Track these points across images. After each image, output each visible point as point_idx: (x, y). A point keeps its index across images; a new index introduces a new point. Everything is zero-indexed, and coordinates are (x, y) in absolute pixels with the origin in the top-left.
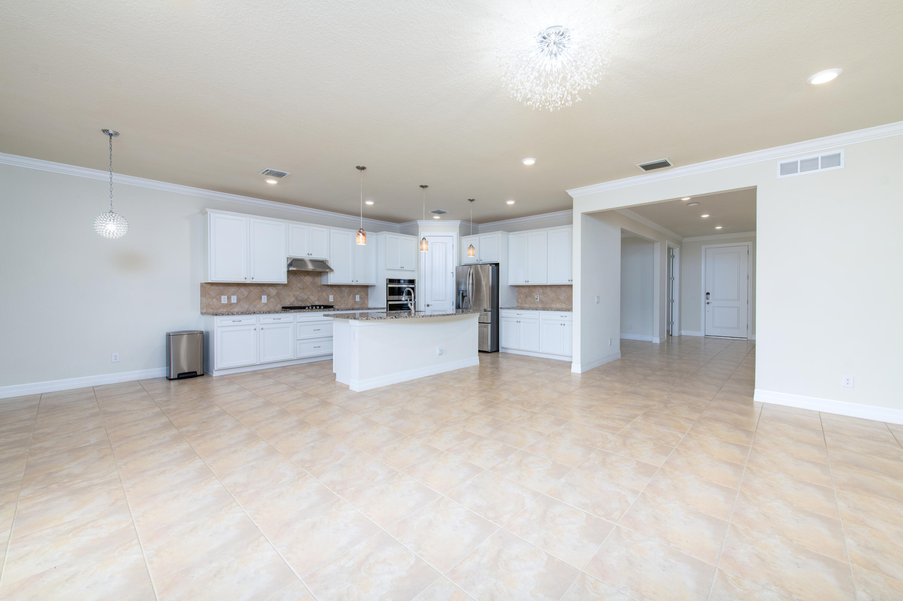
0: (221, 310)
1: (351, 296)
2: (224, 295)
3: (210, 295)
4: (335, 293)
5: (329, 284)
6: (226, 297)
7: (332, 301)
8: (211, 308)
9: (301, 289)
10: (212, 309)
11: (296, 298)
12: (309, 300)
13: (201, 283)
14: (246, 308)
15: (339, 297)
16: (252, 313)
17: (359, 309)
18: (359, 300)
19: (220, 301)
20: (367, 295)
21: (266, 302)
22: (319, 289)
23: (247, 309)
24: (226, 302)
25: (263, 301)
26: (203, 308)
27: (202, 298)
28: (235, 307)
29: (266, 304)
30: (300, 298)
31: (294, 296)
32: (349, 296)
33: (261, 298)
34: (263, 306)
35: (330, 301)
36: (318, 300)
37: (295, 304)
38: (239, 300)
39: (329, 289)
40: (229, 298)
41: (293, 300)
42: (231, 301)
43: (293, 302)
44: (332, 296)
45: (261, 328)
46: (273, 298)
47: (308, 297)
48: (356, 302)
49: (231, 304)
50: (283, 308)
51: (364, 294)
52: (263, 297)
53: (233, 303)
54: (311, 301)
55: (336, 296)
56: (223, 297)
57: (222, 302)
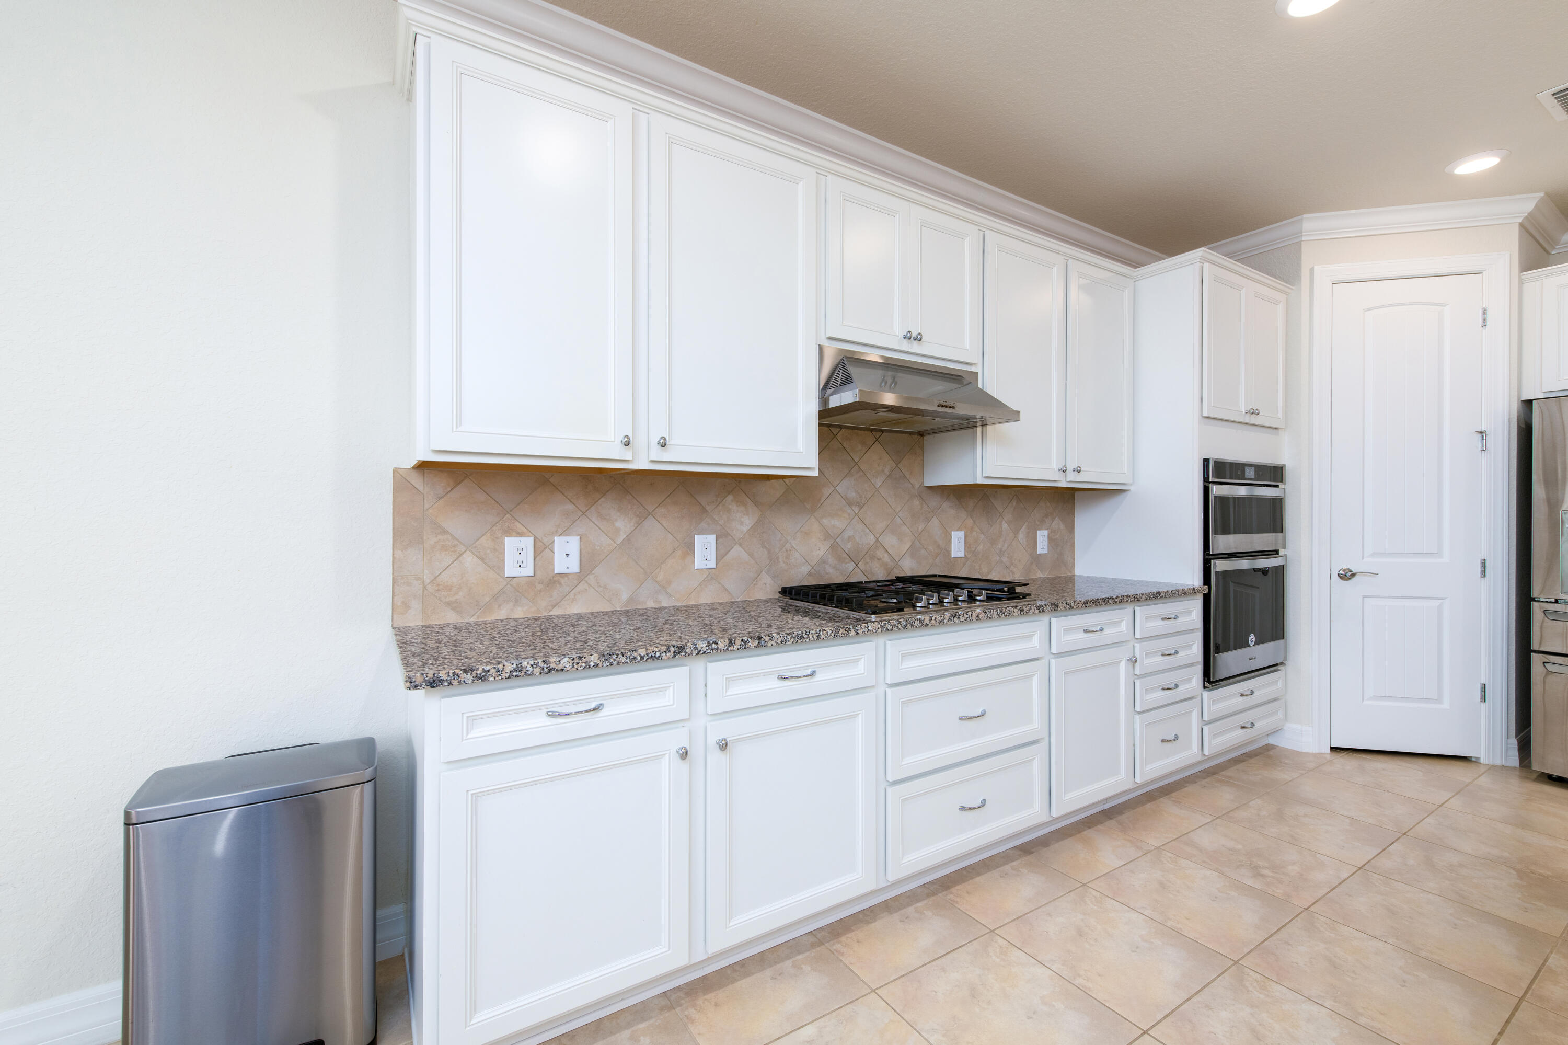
0: (502, 614)
1: (1021, 536)
2: (520, 534)
3: (444, 532)
4: (970, 522)
5: (980, 480)
6: (527, 542)
7: (962, 554)
8: (449, 604)
9: (850, 504)
10: (455, 607)
11: (834, 547)
12: (880, 553)
13: (395, 471)
14: (625, 596)
15: (982, 536)
16: (668, 651)
17: (1125, 599)
18: (1046, 551)
19: (500, 568)
20: (1071, 528)
21: (712, 564)
22: (916, 502)
23: (631, 600)
24: (528, 571)
25: (699, 563)
26: (406, 606)
27: (399, 553)
28: (572, 595)
29: (711, 576)
30: (849, 545)
31: (827, 536)
32: (1016, 533)
33: (690, 548)
34: (700, 584)
35: (954, 554)
36: (913, 551)
37: (830, 570)
38: (588, 561)
39: (948, 509)
40: (542, 550)
41: (821, 553)
42: (551, 562)
43: (823, 561)
44: (962, 534)
45: (713, 740)
46: (740, 545)
47: (877, 541)
48: (1036, 559)
49: (555, 580)
50: (787, 592)
51: (1062, 526)
52: (699, 540)
53: (562, 575)
54: (886, 559)
55: (974, 533)
56: (510, 543)
57: (510, 570)
